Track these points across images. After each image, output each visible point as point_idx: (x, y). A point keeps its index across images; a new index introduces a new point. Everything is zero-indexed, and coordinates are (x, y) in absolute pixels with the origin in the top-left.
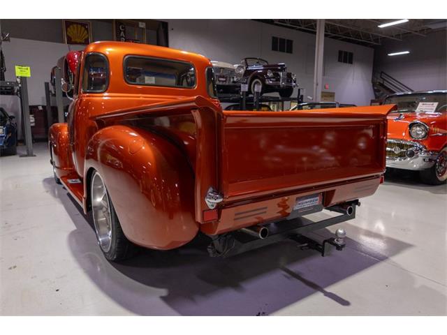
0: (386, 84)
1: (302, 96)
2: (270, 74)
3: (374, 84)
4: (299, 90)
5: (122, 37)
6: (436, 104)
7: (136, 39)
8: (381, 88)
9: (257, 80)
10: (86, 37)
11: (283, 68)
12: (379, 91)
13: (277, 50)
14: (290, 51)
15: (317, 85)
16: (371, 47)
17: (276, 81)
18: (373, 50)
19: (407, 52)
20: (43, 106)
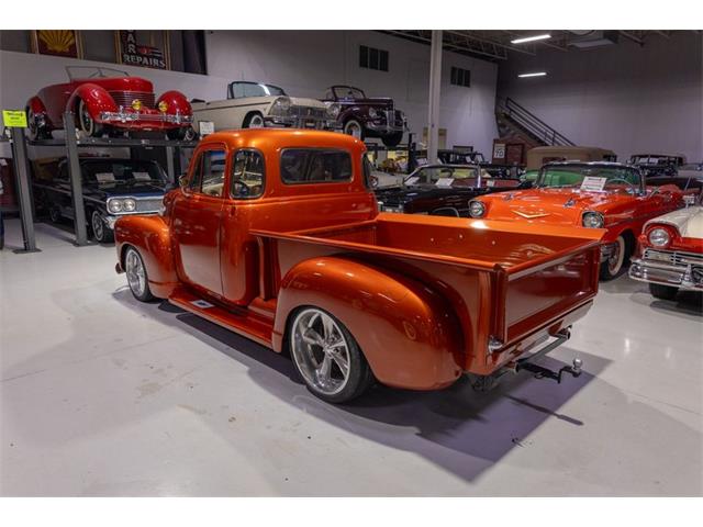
0: (514, 116)
1: (414, 144)
2: (373, 114)
3: (498, 116)
4: (410, 136)
5: (131, 42)
6: (604, 180)
7: (153, 46)
8: (506, 121)
9: (354, 122)
10: (71, 42)
11: (389, 105)
12: (504, 126)
13: (366, 66)
14: (385, 68)
15: (433, 126)
16: (494, 61)
17: (381, 124)
18: (496, 66)
19: (544, 74)
20: (7, 160)
